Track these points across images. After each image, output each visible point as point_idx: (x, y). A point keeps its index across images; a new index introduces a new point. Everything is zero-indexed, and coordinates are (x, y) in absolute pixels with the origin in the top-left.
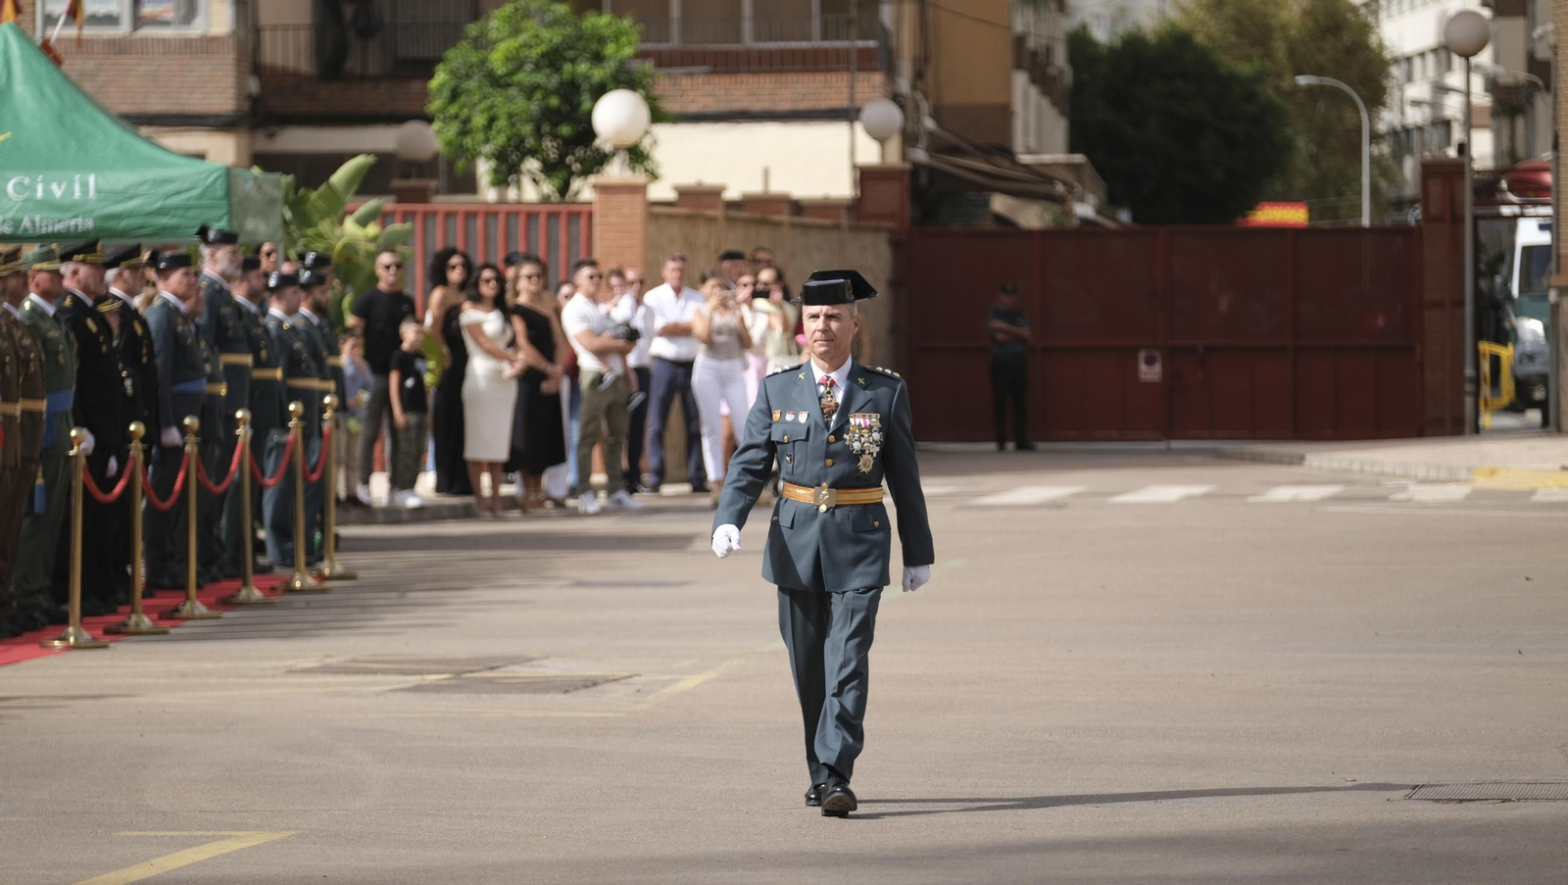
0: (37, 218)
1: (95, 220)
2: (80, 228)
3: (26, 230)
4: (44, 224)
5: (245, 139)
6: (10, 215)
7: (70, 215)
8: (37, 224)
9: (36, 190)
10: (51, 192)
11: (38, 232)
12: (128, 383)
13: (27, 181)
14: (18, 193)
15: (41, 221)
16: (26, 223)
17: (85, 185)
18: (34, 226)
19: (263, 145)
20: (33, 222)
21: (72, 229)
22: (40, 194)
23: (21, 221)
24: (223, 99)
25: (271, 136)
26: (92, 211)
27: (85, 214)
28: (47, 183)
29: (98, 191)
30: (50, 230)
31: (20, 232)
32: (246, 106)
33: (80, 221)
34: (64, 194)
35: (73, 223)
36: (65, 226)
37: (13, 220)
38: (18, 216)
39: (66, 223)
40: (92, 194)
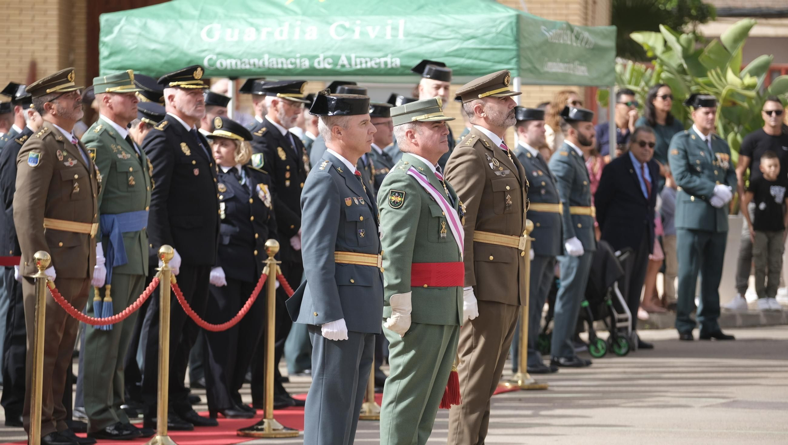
0: (353, 56)
1: (401, 58)
2: (389, 66)
3: (343, 66)
4: (358, 60)
6: (330, 53)
7: (380, 54)
8: (353, 63)
9: (354, 32)
10: (367, 34)
11: (354, 68)
13: (347, 25)
14: (338, 35)
15: (356, 57)
16: (343, 60)
17: (395, 28)
18: (350, 65)
20: (349, 59)
21: (383, 66)
22: (357, 36)
23: (339, 58)
26: (400, 51)
27: (394, 53)
28: (364, 26)
29: (407, 34)
30: (364, 66)
31: (338, 67)
33: (388, 59)
34: (377, 36)
35: (383, 60)
36: (376, 64)
37: (332, 57)
38: (336, 53)
39: (378, 61)
40: (401, 36)
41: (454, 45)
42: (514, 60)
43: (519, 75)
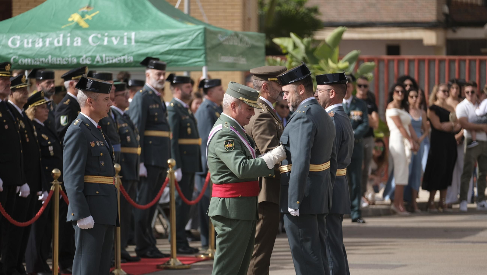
0: (104, 55)
1: (134, 56)
2: (126, 62)
3: (98, 62)
4: (107, 58)
5: (441, 33)
6: (89, 54)
7: (121, 54)
9: (104, 40)
10: (112, 42)
11: (104, 63)
12: (51, 148)
13: (99, 36)
14: (94, 43)
15: (106, 57)
16: (98, 58)
17: (129, 38)
18: (102, 60)
19: (451, 35)
20: (101, 58)
21: (122, 61)
22: (105, 43)
23: (95, 57)
24: (431, 16)
25: (454, 31)
26: (133, 52)
27: (129, 54)
28: (110, 37)
29: (137, 41)
30: (111, 62)
31: (95, 63)
32: (443, 18)
33: (126, 57)
34: (117, 44)
35: (122, 58)
36: (119, 60)
37: (91, 57)
38: (94, 54)
39: (119, 58)
40: (133, 43)
41: (166, 47)
42: (203, 56)
43: (206, 65)
